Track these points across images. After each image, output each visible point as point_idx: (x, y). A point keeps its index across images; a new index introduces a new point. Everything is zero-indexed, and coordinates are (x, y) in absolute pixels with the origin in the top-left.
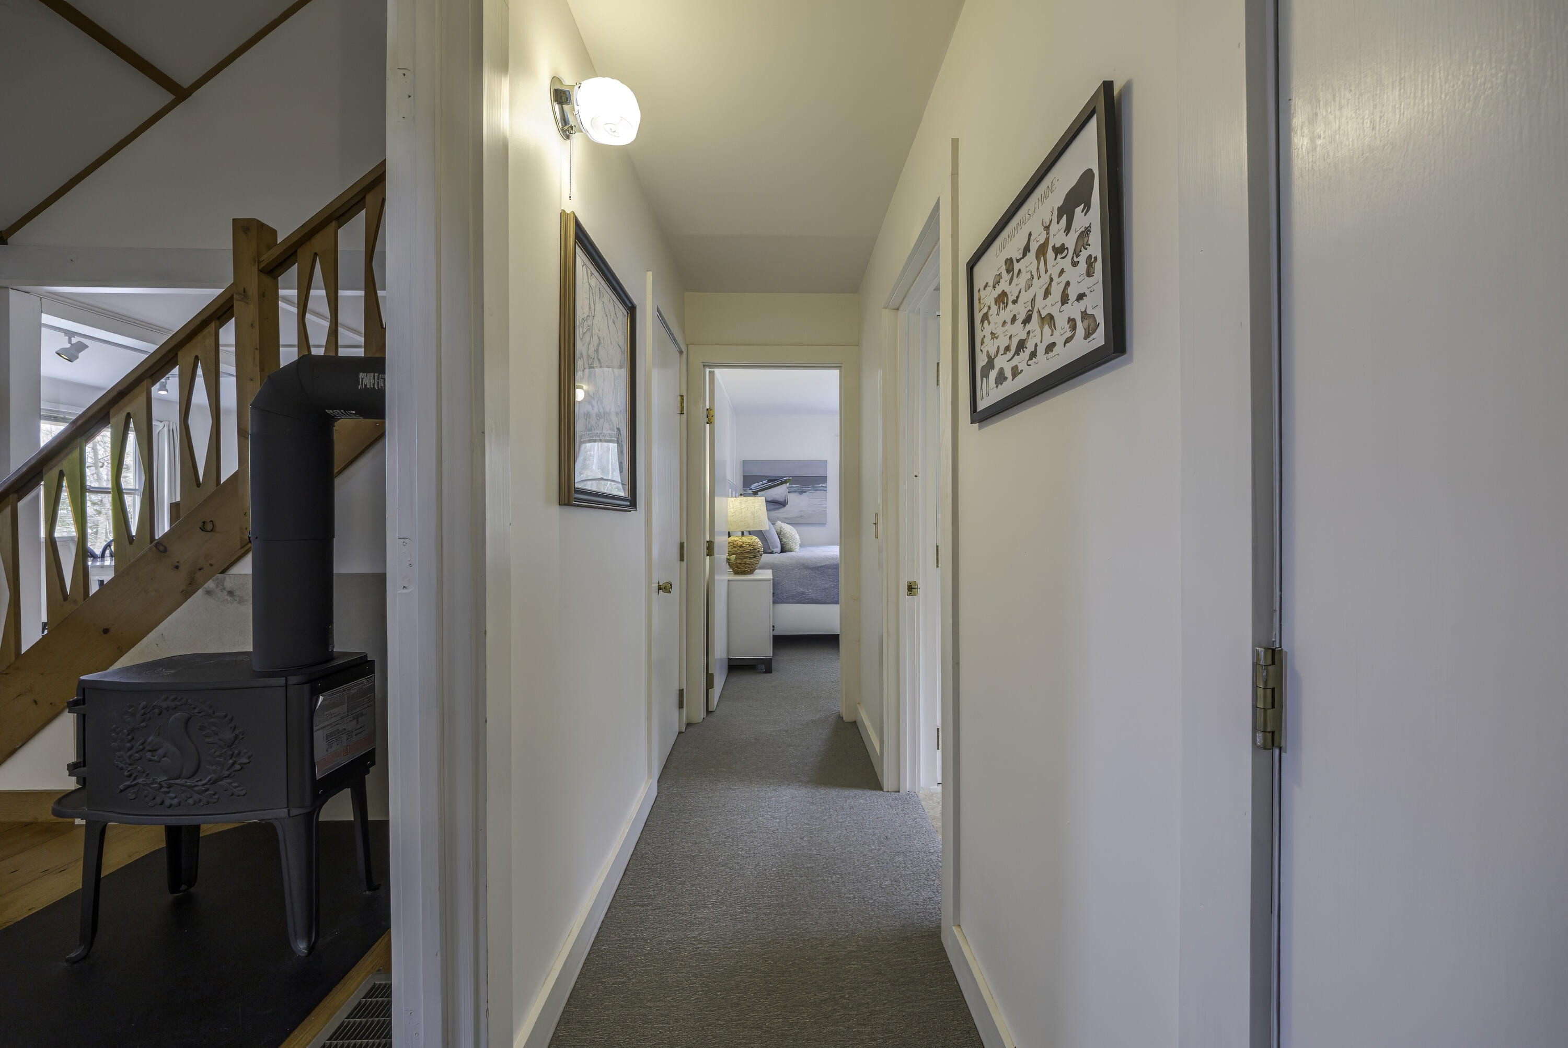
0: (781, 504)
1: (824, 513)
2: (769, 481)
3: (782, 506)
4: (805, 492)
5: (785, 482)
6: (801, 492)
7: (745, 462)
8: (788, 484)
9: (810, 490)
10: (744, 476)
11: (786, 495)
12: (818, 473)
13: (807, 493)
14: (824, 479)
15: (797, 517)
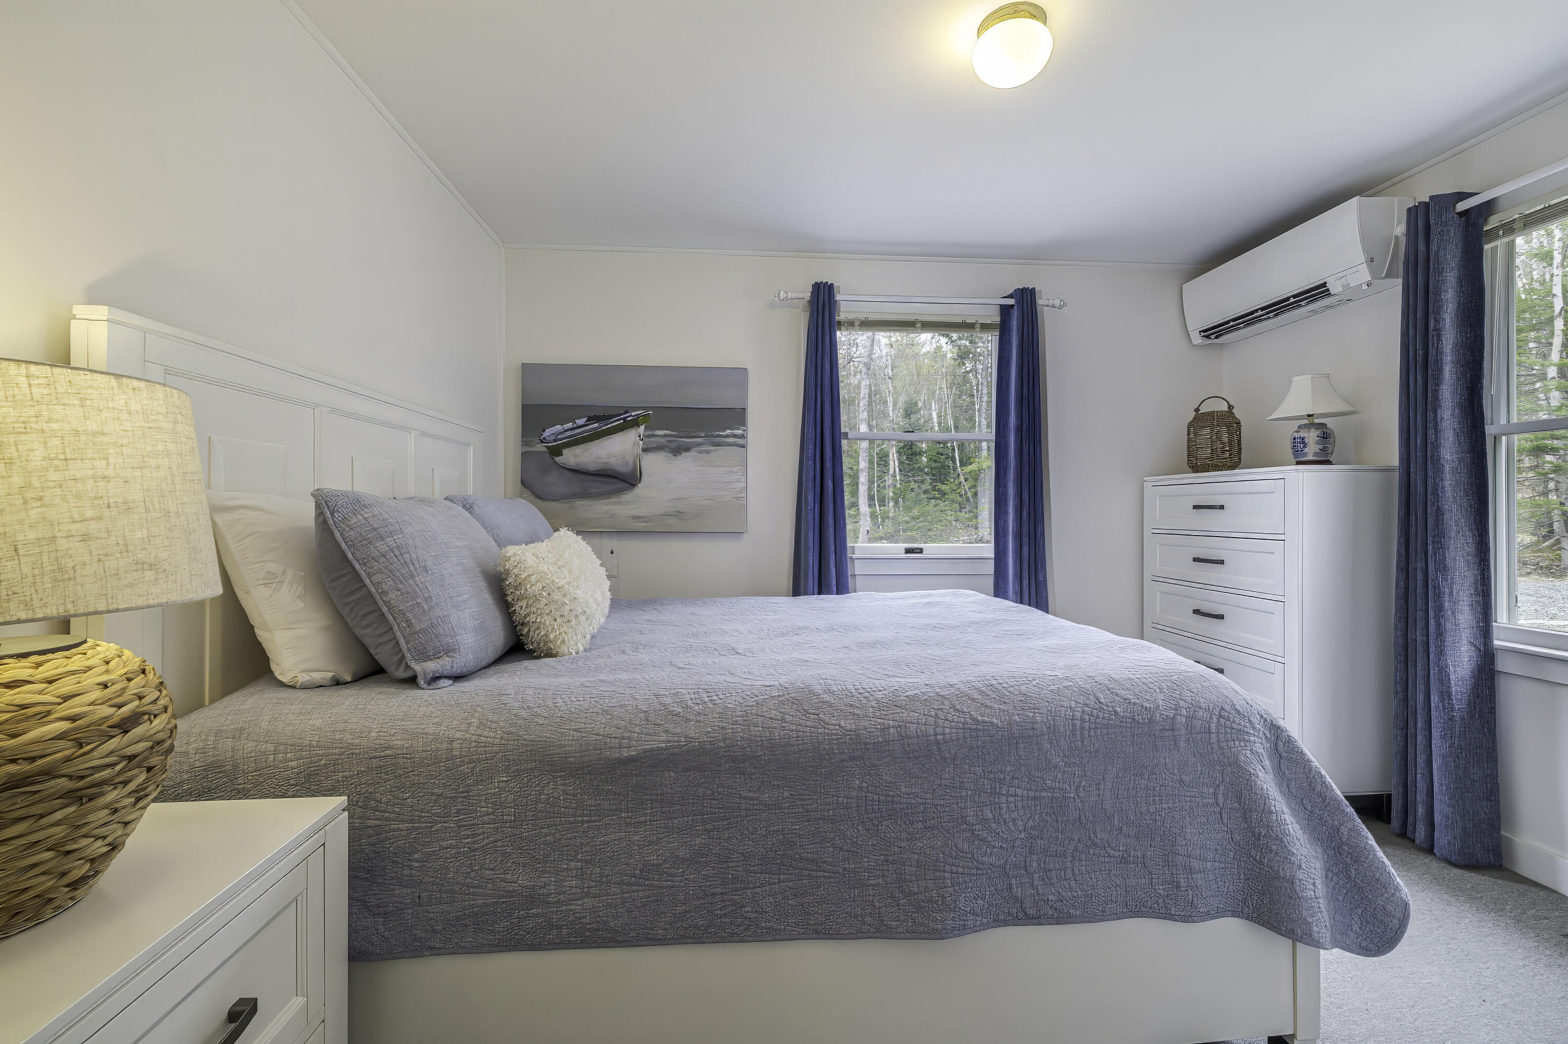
0: (624, 481)
1: (740, 506)
2: (591, 419)
3: (625, 485)
4: (687, 449)
5: (635, 423)
6: (678, 451)
7: (529, 371)
8: (642, 427)
9: (699, 444)
10: (524, 407)
11: (638, 458)
12: (724, 399)
13: (692, 453)
14: (738, 416)
15: (666, 515)
